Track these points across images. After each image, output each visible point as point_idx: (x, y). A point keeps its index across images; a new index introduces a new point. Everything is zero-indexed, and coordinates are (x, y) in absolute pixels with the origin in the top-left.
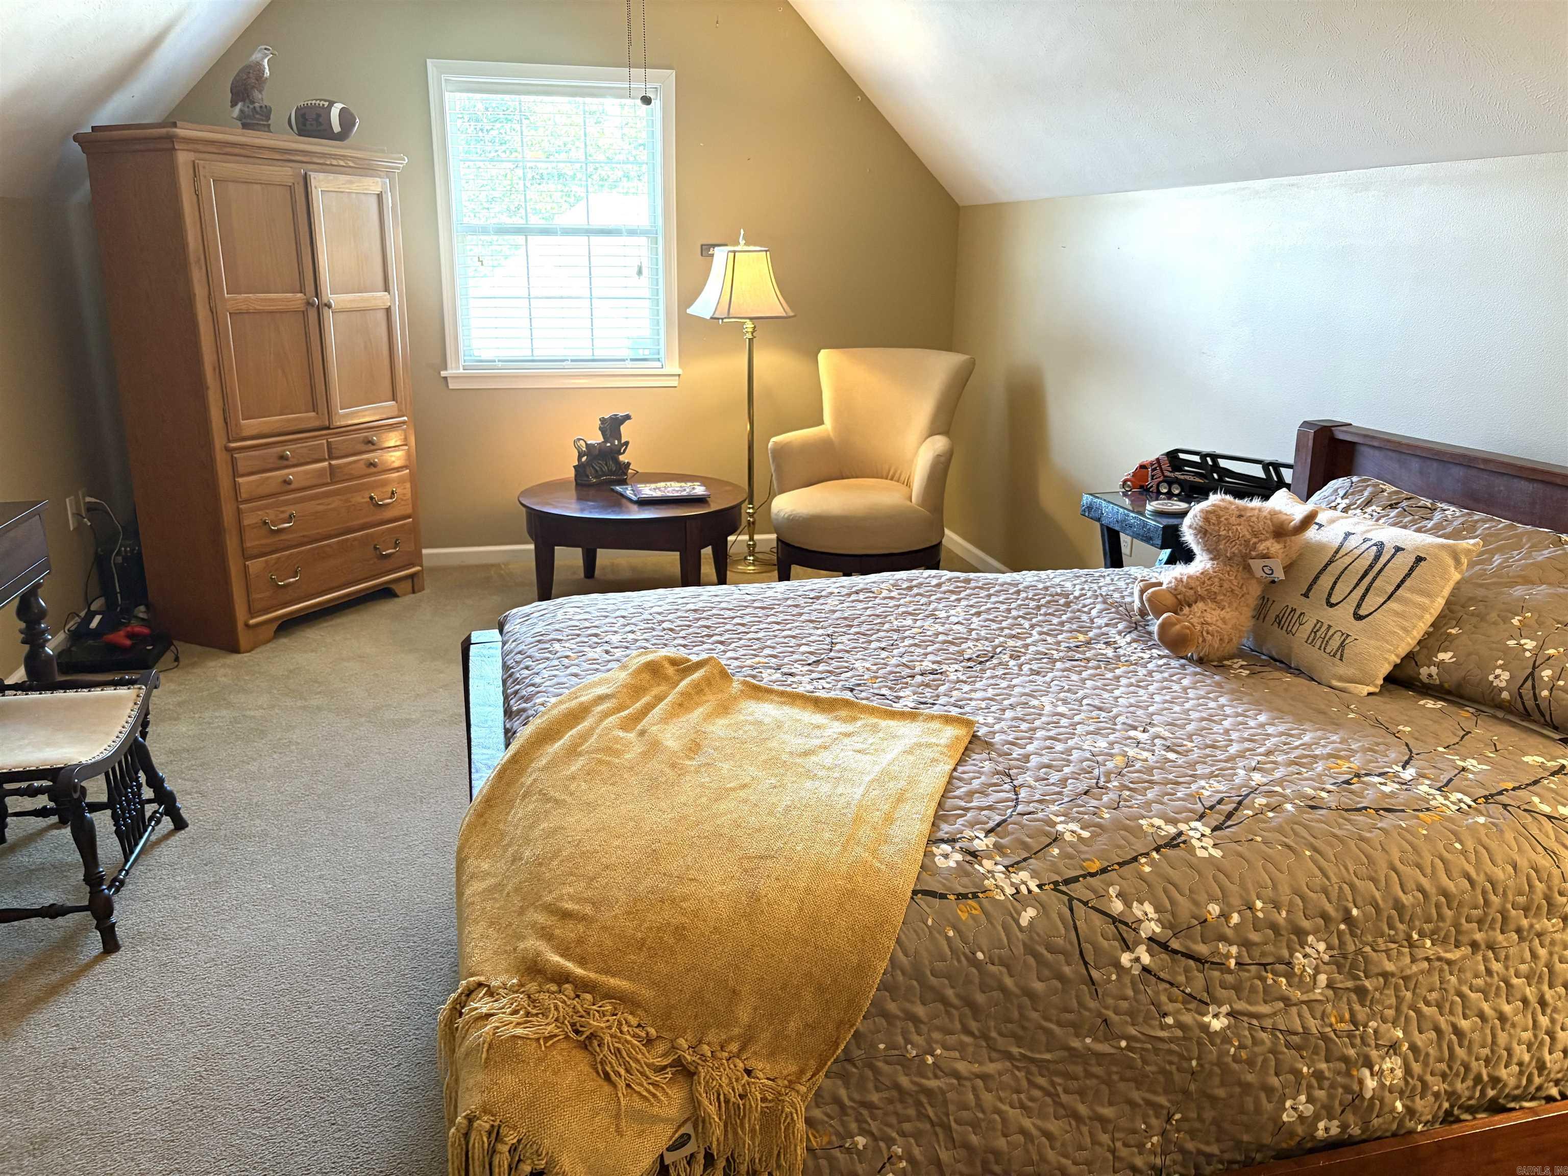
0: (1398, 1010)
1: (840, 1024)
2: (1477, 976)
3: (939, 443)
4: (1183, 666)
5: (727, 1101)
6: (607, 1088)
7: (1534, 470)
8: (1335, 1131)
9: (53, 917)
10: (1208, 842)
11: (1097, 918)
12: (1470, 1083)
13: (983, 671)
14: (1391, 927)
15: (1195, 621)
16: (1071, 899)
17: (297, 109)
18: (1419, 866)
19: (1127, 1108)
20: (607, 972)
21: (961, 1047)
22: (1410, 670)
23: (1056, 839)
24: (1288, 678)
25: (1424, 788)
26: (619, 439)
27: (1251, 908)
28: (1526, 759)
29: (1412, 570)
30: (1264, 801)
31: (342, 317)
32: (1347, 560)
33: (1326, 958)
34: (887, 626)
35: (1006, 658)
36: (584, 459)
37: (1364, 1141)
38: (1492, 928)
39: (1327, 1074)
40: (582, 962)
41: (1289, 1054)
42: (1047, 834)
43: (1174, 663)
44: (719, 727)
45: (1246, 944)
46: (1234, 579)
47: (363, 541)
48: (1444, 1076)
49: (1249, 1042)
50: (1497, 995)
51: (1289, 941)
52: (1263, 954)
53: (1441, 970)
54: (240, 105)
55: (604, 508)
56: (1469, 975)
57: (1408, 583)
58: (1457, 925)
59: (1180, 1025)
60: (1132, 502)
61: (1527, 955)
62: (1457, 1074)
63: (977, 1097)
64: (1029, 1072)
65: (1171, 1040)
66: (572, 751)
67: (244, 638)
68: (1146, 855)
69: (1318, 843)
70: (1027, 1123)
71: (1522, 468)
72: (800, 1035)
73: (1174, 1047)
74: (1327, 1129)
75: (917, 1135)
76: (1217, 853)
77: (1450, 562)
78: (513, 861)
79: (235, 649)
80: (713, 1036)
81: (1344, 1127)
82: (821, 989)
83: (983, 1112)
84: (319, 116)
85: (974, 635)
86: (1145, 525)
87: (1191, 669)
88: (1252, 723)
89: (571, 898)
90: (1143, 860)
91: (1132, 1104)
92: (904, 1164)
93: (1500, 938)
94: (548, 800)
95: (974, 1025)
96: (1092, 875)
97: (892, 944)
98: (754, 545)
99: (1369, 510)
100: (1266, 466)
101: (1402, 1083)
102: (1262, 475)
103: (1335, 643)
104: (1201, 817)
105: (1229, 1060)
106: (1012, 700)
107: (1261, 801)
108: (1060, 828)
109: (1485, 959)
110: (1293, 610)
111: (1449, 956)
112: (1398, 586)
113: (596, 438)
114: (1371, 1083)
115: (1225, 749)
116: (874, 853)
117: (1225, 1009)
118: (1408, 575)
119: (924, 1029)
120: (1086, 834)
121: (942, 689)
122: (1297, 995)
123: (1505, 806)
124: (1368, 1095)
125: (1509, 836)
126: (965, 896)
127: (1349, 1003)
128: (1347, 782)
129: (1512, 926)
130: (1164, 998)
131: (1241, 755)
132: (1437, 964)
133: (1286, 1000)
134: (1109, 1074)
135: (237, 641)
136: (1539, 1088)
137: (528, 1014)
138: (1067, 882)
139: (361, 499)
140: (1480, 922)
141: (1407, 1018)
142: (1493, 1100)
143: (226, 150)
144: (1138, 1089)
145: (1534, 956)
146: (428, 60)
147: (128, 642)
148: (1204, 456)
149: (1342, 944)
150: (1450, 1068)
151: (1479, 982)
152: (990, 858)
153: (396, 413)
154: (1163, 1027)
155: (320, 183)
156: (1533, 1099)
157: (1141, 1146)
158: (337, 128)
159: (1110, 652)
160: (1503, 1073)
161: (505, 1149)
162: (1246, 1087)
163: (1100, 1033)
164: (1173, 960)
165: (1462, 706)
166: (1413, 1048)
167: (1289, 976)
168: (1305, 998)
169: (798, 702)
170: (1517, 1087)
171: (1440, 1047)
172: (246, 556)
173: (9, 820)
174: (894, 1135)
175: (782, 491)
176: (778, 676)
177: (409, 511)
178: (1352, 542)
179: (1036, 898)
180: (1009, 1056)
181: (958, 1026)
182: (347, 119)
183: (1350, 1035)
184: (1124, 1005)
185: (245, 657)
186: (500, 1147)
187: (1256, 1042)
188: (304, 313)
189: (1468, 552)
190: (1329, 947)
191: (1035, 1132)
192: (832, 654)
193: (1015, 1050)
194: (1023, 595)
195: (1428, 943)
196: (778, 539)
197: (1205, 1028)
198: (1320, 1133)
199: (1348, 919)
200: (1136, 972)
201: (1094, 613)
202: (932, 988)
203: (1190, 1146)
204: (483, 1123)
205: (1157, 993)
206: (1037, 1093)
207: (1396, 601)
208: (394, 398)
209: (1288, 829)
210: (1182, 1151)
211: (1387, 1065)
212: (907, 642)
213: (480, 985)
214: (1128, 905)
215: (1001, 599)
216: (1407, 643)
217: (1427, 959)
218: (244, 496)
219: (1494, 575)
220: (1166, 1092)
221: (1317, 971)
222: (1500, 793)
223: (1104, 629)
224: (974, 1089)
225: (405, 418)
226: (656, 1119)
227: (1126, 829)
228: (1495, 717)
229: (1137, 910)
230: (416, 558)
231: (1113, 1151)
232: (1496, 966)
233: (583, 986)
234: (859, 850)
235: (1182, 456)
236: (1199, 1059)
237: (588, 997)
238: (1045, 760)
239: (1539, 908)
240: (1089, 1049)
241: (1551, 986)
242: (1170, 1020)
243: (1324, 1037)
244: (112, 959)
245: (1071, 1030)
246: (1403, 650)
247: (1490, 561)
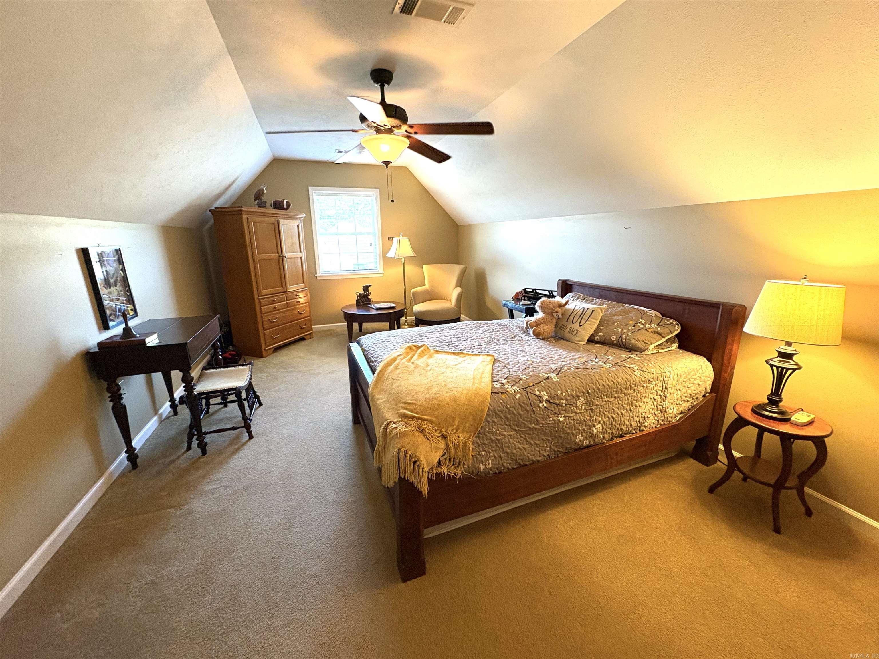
0: (600, 414)
1: (478, 424)
2: (616, 404)
3: (459, 290)
4: (539, 340)
5: (454, 443)
6: (429, 441)
7: (615, 289)
8: (588, 443)
9: (234, 430)
10: (556, 378)
11: (534, 396)
12: (616, 430)
13: (491, 344)
14: (597, 394)
15: (542, 329)
16: (527, 392)
17: (274, 202)
18: (602, 380)
19: (542, 441)
20: (424, 415)
21: (505, 429)
22: (593, 338)
23: (521, 379)
24: (565, 342)
25: (601, 363)
26: (368, 292)
27: (567, 391)
28: (621, 356)
29: (592, 313)
30: (566, 368)
31: (289, 260)
32: (576, 312)
33: (584, 402)
34: (464, 335)
35: (496, 341)
36: (359, 298)
37: (594, 446)
38: (619, 393)
39: (586, 429)
40: (417, 413)
41: (577, 425)
42: (519, 378)
43: (537, 340)
44: (431, 361)
45: (567, 400)
46: (549, 318)
47: (297, 324)
48: (610, 428)
49: (568, 423)
50: (621, 409)
51: (576, 399)
52: (571, 402)
53: (608, 404)
54: (257, 200)
55: (366, 311)
56: (614, 404)
57: (591, 317)
58: (611, 393)
59: (553, 420)
60: (515, 302)
61: (627, 399)
62: (613, 428)
63: (509, 440)
64: (520, 434)
65: (552, 424)
66: (396, 368)
67: (264, 354)
68: (542, 381)
69: (580, 376)
70: (520, 446)
71: (613, 289)
72: (469, 428)
73: (552, 425)
74: (586, 443)
75: (496, 451)
76: (558, 380)
77: (600, 311)
78: (389, 394)
79: (262, 357)
80: (450, 429)
81: (590, 442)
82: (473, 416)
83: (511, 444)
84: (280, 204)
85: (486, 336)
86: (521, 307)
87: (541, 341)
88: (559, 352)
89: (410, 400)
90: (542, 382)
91: (543, 440)
92: (493, 458)
93: (621, 395)
94: (394, 380)
95: (507, 423)
96: (531, 386)
97: (488, 405)
98: (407, 320)
99: (578, 300)
100: (549, 291)
101: (602, 431)
102: (548, 294)
103: (575, 333)
104: (553, 372)
105: (564, 427)
106: (501, 350)
107: (565, 368)
108: (521, 377)
109: (618, 401)
110: (564, 325)
111: (610, 400)
112: (589, 318)
113: (362, 292)
114: (595, 431)
115: (554, 358)
116: (480, 385)
117: (563, 415)
118: (591, 315)
119: (496, 424)
120: (528, 378)
121: (483, 349)
122: (578, 411)
123: (619, 366)
124: (595, 434)
125: (621, 372)
126: (503, 393)
127: (589, 412)
128: (584, 363)
129: (623, 392)
130: (549, 414)
131: (559, 359)
132: (607, 402)
133: (576, 412)
134: (538, 433)
135: (262, 355)
136: (631, 431)
137: (406, 426)
138: (526, 388)
139: (295, 312)
140: (616, 392)
141: (602, 415)
142: (621, 435)
143: (255, 214)
144: (544, 436)
145: (628, 399)
146: (309, 187)
147: (230, 356)
148: (533, 290)
149: (587, 399)
150: (612, 426)
151: (617, 406)
152: (507, 384)
153: (304, 287)
154: (549, 421)
155: (282, 222)
156: (630, 434)
157: (545, 450)
158: (285, 206)
159: (520, 338)
160: (623, 427)
161: (409, 455)
162: (568, 434)
163: (536, 423)
164: (551, 405)
165: (605, 346)
166: (604, 422)
167: (576, 407)
168: (580, 412)
169: (449, 354)
170: (626, 431)
171: (609, 421)
172: (264, 329)
173: (211, 407)
174: (490, 451)
175: (416, 304)
176: (440, 348)
177: (308, 315)
178: (577, 308)
179: (519, 392)
180: (516, 430)
181: (504, 423)
182: (288, 205)
183: (590, 420)
184: (541, 416)
185: (265, 359)
186: (407, 455)
187: (570, 423)
188: (278, 259)
189: (604, 309)
190: (585, 400)
191: (522, 448)
192: (452, 342)
193: (517, 428)
194: (495, 326)
195: (605, 397)
196: (415, 318)
197: (559, 420)
198: (585, 444)
199: (588, 393)
200: (543, 408)
201: (514, 329)
202: (498, 415)
203: (556, 449)
204: (403, 450)
205: (548, 413)
206: (522, 439)
207: (589, 321)
208: (304, 283)
209: (573, 373)
210: (555, 451)
211: (598, 426)
212: (470, 338)
213: (391, 422)
214: (540, 393)
215: (490, 327)
216: (592, 332)
217: (605, 401)
218: (263, 312)
219: (609, 314)
220: (551, 436)
221: (582, 405)
222: (618, 363)
223: (518, 333)
224: (508, 438)
225: (307, 288)
226: (439, 448)
227: (536, 376)
228: (613, 347)
229: (542, 393)
230: (311, 329)
231: (539, 452)
232: (620, 402)
233: (418, 419)
234: (476, 385)
235: (527, 290)
236: (558, 428)
237: (420, 421)
238: (513, 362)
239: (628, 388)
240: (533, 427)
241: (632, 406)
242: (551, 419)
243: (584, 421)
244: (252, 440)
245: (529, 423)
246: (591, 333)
247: (608, 311)
